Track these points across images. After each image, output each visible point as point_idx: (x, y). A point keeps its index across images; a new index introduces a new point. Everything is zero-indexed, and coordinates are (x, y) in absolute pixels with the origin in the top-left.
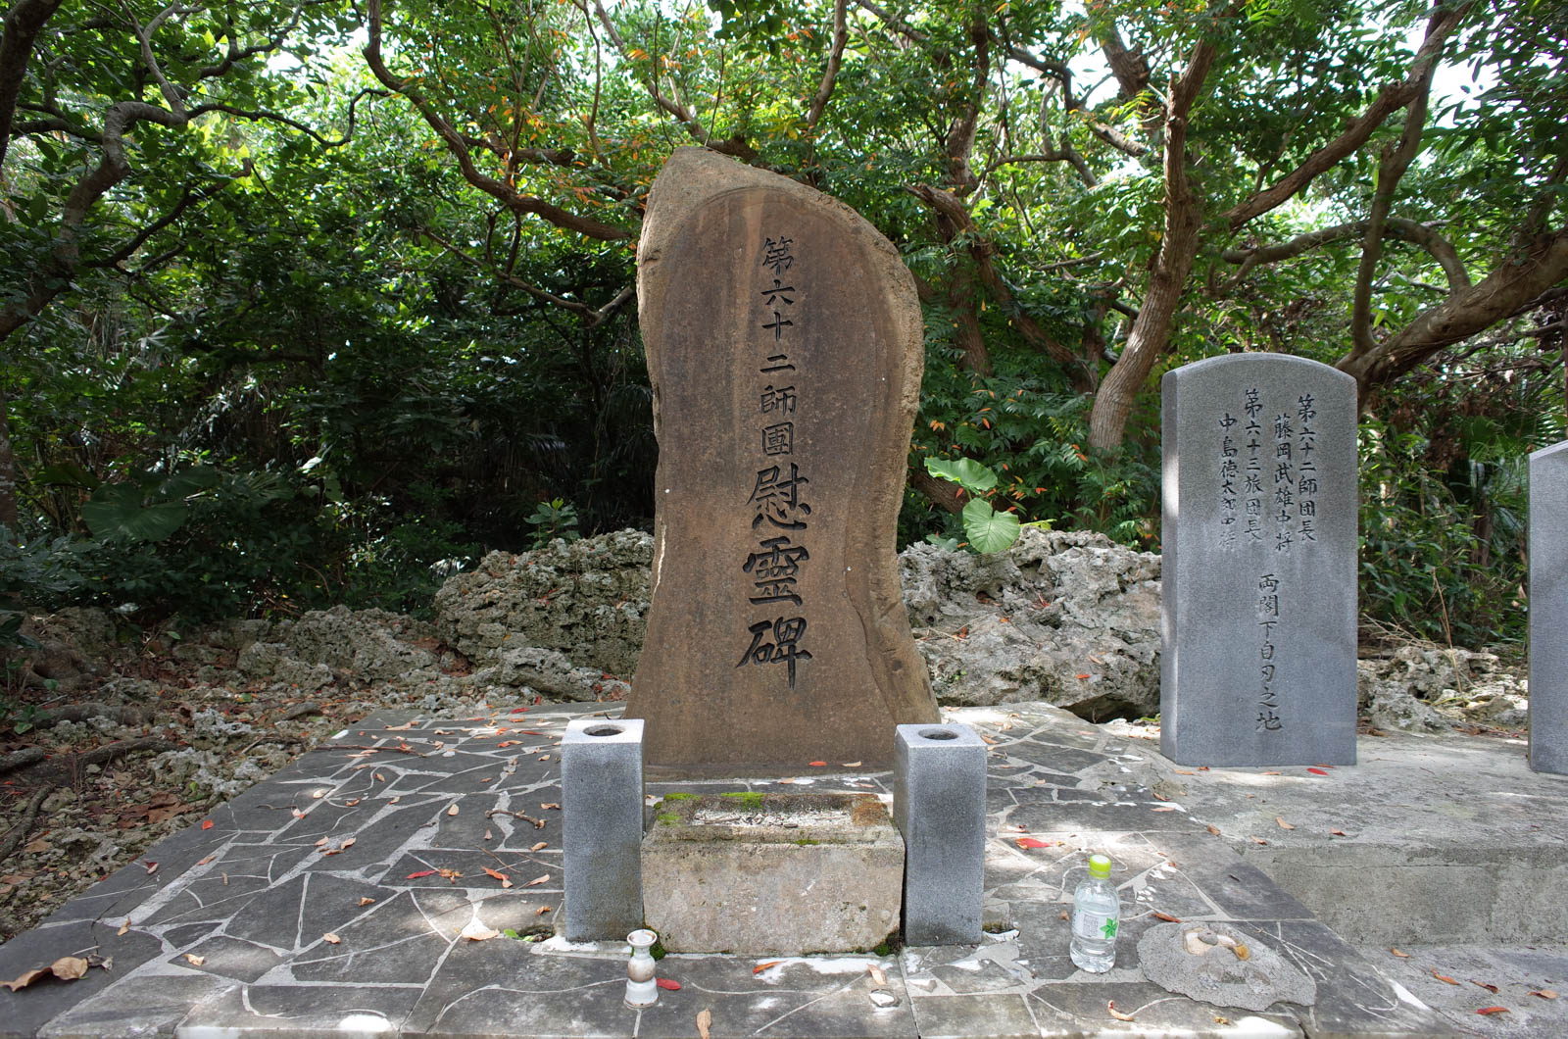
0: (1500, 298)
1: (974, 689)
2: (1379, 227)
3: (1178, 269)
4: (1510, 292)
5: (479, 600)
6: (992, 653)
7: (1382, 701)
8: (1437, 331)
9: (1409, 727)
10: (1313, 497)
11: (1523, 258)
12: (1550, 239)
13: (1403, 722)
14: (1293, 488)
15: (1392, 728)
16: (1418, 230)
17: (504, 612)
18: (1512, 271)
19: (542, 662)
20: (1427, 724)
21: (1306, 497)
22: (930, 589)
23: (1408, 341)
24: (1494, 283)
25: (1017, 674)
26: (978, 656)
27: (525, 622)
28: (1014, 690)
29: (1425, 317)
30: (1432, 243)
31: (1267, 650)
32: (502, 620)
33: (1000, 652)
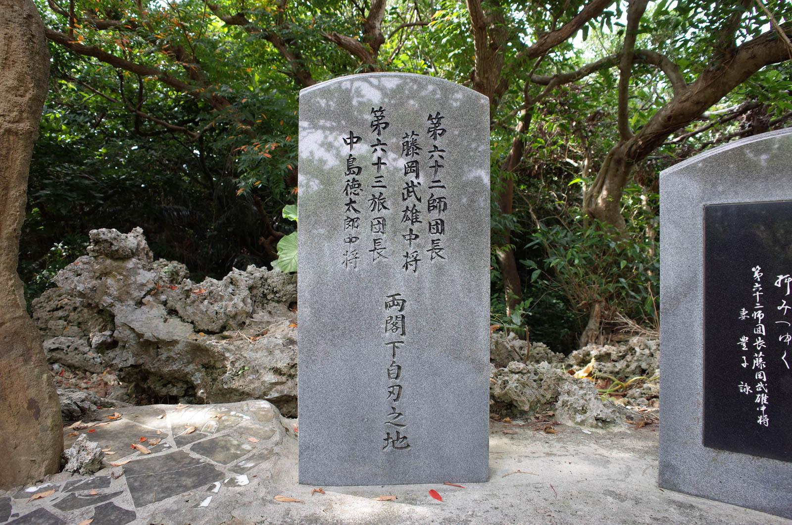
0: (702, 95)
1: (251, 382)
2: (629, 54)
3: (487, 78)
4: (709, 91)
5: (53, 304)
6: (271, 353)
7: (565, 397)
8: (665, 121)
9: (582, 423)
10: (443, 216)
11: (717, 64)
12: (735, 51)
13: (579, 418)
14: (422, 206)
15: (570, 423)
16: (655, 55)
17: (67, 313)
18: (710, 75)
19: (68, 347)
20: (597, 419)
21: (435, 215)
22: (244, 301)
23: (649, 130)
24: (699, 84)
25: (285, 370)
26: (259, 355)
27: (80, 320)
28: (282, 383)
29: (658, 113)
30: (663, 63)
31: (394, 370)
32: (66, 318)
33: (277, 352)
